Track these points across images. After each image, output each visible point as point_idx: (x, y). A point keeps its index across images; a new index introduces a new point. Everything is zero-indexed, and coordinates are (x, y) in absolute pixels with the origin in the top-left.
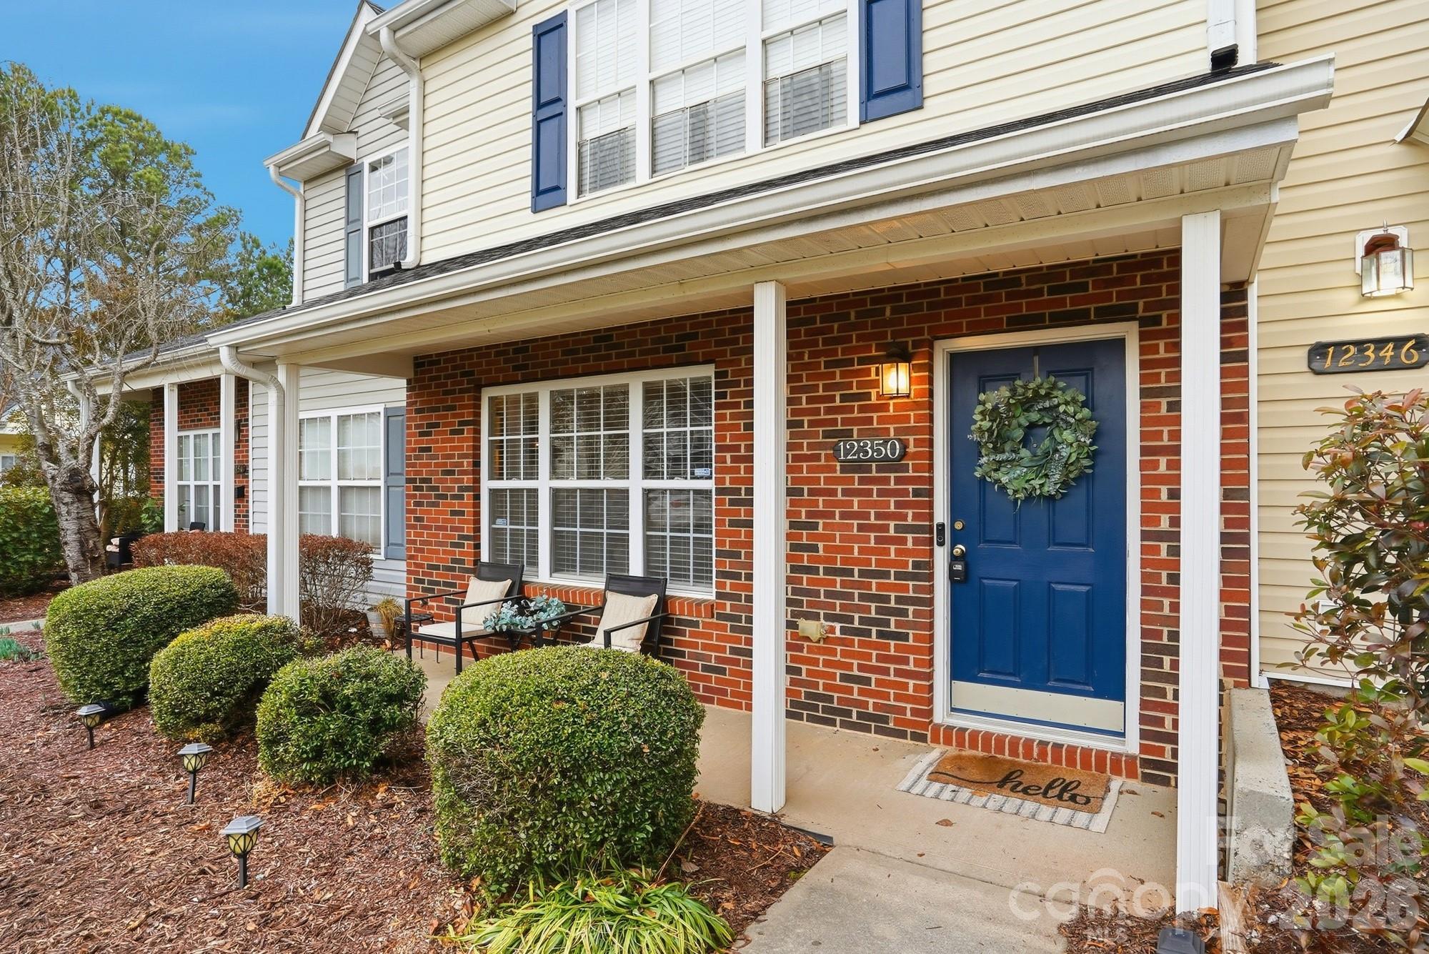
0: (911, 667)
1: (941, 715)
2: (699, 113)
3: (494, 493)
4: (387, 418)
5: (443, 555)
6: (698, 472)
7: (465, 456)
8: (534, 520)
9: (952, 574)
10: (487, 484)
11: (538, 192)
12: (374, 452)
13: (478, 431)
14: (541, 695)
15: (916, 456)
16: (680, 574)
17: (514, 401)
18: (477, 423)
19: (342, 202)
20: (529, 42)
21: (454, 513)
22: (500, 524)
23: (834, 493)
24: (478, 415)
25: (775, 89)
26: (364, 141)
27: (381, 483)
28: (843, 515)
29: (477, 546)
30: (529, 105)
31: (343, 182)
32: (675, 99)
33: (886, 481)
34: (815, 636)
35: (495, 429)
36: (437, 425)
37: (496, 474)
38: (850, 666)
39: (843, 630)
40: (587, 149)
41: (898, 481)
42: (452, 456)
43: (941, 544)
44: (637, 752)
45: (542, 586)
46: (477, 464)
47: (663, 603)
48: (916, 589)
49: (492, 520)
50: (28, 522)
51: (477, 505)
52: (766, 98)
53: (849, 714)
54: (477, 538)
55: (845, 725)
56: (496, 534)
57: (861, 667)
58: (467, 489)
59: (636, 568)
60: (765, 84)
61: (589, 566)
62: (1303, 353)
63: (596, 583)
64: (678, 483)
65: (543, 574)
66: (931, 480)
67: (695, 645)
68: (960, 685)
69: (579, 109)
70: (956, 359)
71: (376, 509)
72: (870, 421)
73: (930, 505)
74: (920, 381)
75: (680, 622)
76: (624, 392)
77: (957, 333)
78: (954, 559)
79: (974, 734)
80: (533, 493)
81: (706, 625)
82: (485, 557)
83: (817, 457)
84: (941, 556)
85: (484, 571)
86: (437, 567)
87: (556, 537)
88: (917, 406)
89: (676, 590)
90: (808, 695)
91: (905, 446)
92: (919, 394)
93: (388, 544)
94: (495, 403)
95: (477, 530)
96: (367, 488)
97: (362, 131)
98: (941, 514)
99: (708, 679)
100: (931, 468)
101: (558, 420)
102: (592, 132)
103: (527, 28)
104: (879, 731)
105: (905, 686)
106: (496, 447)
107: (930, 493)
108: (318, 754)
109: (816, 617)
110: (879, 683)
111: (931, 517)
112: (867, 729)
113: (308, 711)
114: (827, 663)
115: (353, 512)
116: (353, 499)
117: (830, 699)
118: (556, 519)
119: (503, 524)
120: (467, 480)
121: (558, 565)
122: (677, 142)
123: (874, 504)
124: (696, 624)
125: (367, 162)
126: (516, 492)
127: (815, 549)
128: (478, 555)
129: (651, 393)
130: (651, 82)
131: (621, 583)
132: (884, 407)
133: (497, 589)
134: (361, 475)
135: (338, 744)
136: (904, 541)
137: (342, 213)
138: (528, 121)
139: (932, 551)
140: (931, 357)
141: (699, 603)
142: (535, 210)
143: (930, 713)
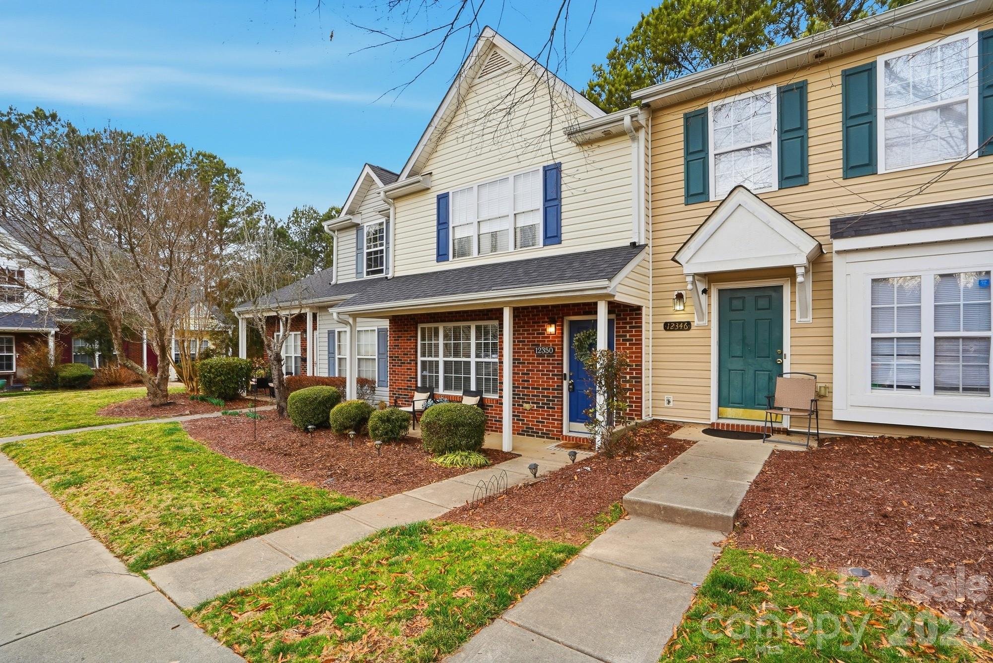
0: (556, 417)
1: (565, 432)
2: (494, 235)
3: (423, 363)
4: (379, 332)
5: (403, 385)
6: (494, 356)
7: (412, 349)
8: (437, 372)
9: (569, 389)
10: (420, 359)
11: (438, 255)
12: (373, 345)
13: (417, 340)
14: (449, 410)
15: (558, 352)
16: (488, 391)
17: (430, 329)
18: (416, 337)
19: (355, 241)
20: (435, 200)
21: (408, 369)
22: (425, 373)
23: (534, 363)
24: (417, 334)
25: (518, 230)
26: (364, 216)
27: (376, 357)
28: (537, 371)
29: (417, 381)
30: (435, 223)
31: (355, 232)
32: (486, 229)
33: (549, 360)
34: (528, 409)
35: (423, 339)
36: (401, 337)
37: (423, 355)
38: (539, 418)
39: (537, 407)
40: (456, 241)
41: (553, 360)
42: (407, 349)
43: (565, 379)
44: (470, 423)
45: (441, 395)
46: (416, 352)
47: (482, 399)
48: (558, 393)
49: (422, 372)
50: (233, 371)
51: (416, 366)
52: (515, 232)
53: (538, 433)
54: (416, 378)
55: (537, 436)
56: (424, 377)
57: (542, 418)
58: (413, 360)
59: (473, 388)
60: (515, 229)
61: (457, 388)
62: (663, 324)
63: (460, 393)
64: (487, 360)
65: (441, 391)
66: (562, 360)
67: (492, 413)
68: (572, 423)
69: (453, 227)
70: (571, 322)
71: (374, 367)
72: (545, 341)
73: (562, 368)
74: (559, 329)
75: (488, 406)
76: (469, 327)
77: (570, 315)
78: (570, 384)
79: (573, 437)
80: (437, 362)
81: (496, 407)
82: (419, 385)
83: (529, 352)
84: (565, 384)
85: (419, 390)
86: (401, 389)
87: (445, 377)
88: (558, 337)
89: (485, 396)
90: (527, 428)
91: (554, 349)
92: (558, 333)
93: (379, 381)
94: (423, 330)
95: (416, 375)
96: (369, 359)
97: (363, 212)
98: (566, 370)
99: (496, 424)
100: (562, 356)
101: (446, 337)
102: (458, 236)
103: (435, 195)
104: (547, 438)
105: (554, 423)
106: (423, 345)
107: (562, 364)
108: (387, 433)
109: (529, 403)
110: (547, 423)
111: (562, 371)
112: (544, 437)
113: (383, 421)
114: (532, 417)
115: (363, 368)
116: (363, 363)
117: (533, 429)
118: (445, 372)
119: (426, 373)
120: (413, 357)
121: (447, 387)
122: (486, 243)
123: (546, 367)
124: (492, 406)
125: (365, 225)
126: (431, 362)
127: (529, 381)
128: (417, 384)
129: (478, 328)
130: (479, 222)
131: (468, 392)
132: (549, 337)
133: (425, 395)
134: (367, 353)
135: (391, 431)
136: (554, 379)
137: (355, 245)
138: (435, 229)
139: (562, 383)
140: (562, 322)
141: (493, 399)
142: (438, 261)
143: (562, 432)
